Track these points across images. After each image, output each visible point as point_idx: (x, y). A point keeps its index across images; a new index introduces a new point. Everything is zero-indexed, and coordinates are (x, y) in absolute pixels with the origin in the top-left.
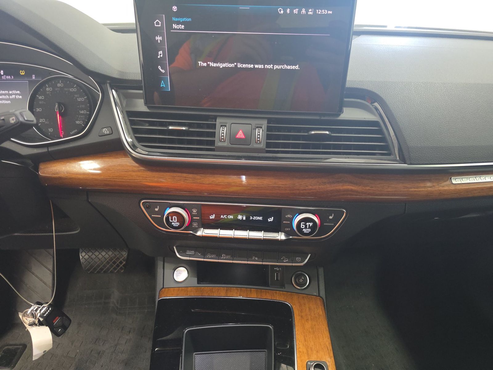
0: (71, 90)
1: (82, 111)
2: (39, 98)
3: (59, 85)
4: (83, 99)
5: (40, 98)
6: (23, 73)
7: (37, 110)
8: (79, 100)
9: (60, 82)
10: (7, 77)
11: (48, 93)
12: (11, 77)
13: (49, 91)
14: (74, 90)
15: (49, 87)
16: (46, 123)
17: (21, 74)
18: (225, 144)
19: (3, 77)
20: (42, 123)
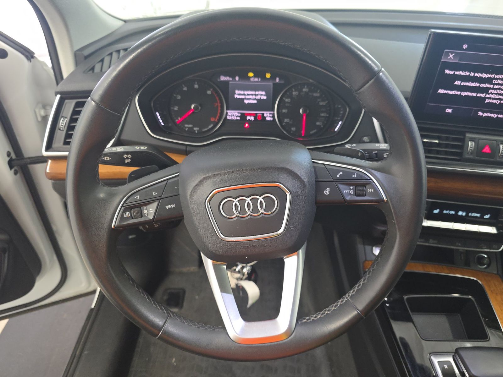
0: (314, 95)
1: (323, 114)
3: (303, 90)
4: (324, 103)
5: (287, 100)
6: (269, 76)
7: (283, 111)
8: (321, 104)
9: (306, 87)
10: (255, 79)
12: (259, 79)
13: (295, 95)
14: (318, 95)
15: (296, 91)
16: (290, 122)
18: (471, 157)
19: (252, 79)
20: (286, 123)
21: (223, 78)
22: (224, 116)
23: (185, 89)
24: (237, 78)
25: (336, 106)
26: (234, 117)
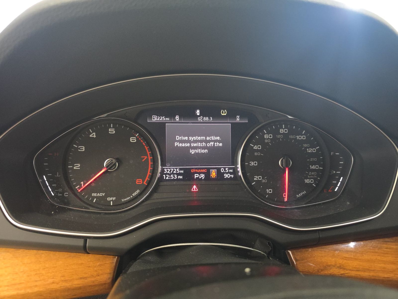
0: (298, 137)
1: (314, 166)
2: (254, 148)
3: (281, 131)
4: (314, 150)
6: (225, 113)
7: (250, 164)
8: (310, 151)
9: (284, 128)
10: (204, 118)
11: (266, 141)
12: (209, 119)
13: (268, 139)
14: (303, 138)
15: (268, 133)
16: (264, 181)
17: (222, 114)
19: (200, 119)
20: (257, 181)
21: (155, 119)
22: (159, 175)
23: (93, 135)
24: (177, 118)
25: (332, 153)
26: (174, 176)
